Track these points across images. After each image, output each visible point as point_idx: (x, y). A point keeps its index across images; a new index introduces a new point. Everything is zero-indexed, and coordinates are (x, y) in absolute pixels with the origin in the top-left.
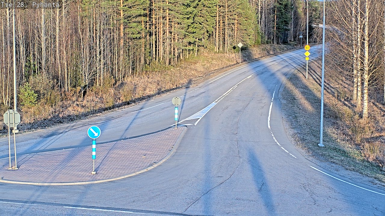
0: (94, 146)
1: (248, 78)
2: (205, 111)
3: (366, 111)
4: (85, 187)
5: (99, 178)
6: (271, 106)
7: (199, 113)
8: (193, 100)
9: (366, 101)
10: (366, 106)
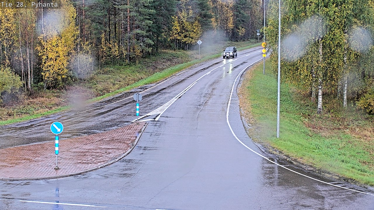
0: (57, 142)
1: (207, 74)
2: (166, 106)
3: (320, 106)
4: (48, 182)
5: (62, 173)
6: (230, 102)
7: (160, 108)
8: (154, 96)
9: (321, 97)
10: (321, 102)
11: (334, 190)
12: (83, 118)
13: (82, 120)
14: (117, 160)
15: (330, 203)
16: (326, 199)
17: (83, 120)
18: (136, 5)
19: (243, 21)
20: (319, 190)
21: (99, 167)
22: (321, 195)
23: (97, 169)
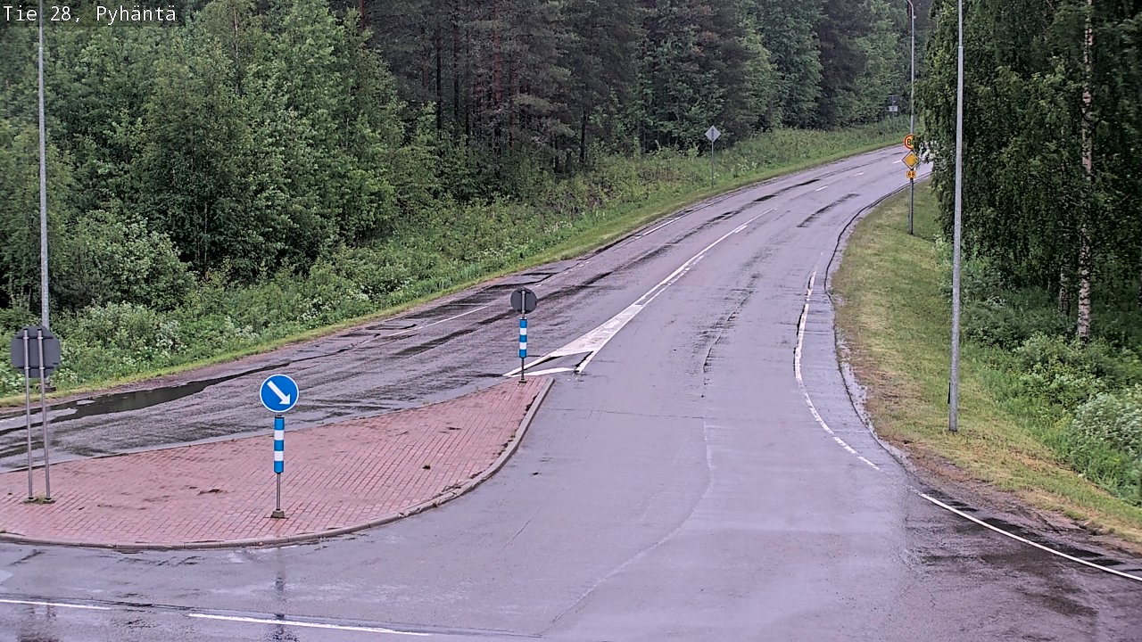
0: (279, 434)
1: (736, 230)
2: (608, 330)
3: (1085, 331)
4: (251, 557)
5: (293, 529)
6: (804, 317)
7: (591, 335)
8: (574, 299)
9: (1086, 301)
10: (1087, 317)
11: (1125, 590)
12: (359, 363)
13: (354, 371)
14: (461, 491)
15: (1115, 631)
16: (1101, 618)
17: (357, 370)
18: (521, 19)
19: (847, 68)
20: (1079, 590)
21: (407, 513)
22: (1085, 605)
23: (401, 518)
